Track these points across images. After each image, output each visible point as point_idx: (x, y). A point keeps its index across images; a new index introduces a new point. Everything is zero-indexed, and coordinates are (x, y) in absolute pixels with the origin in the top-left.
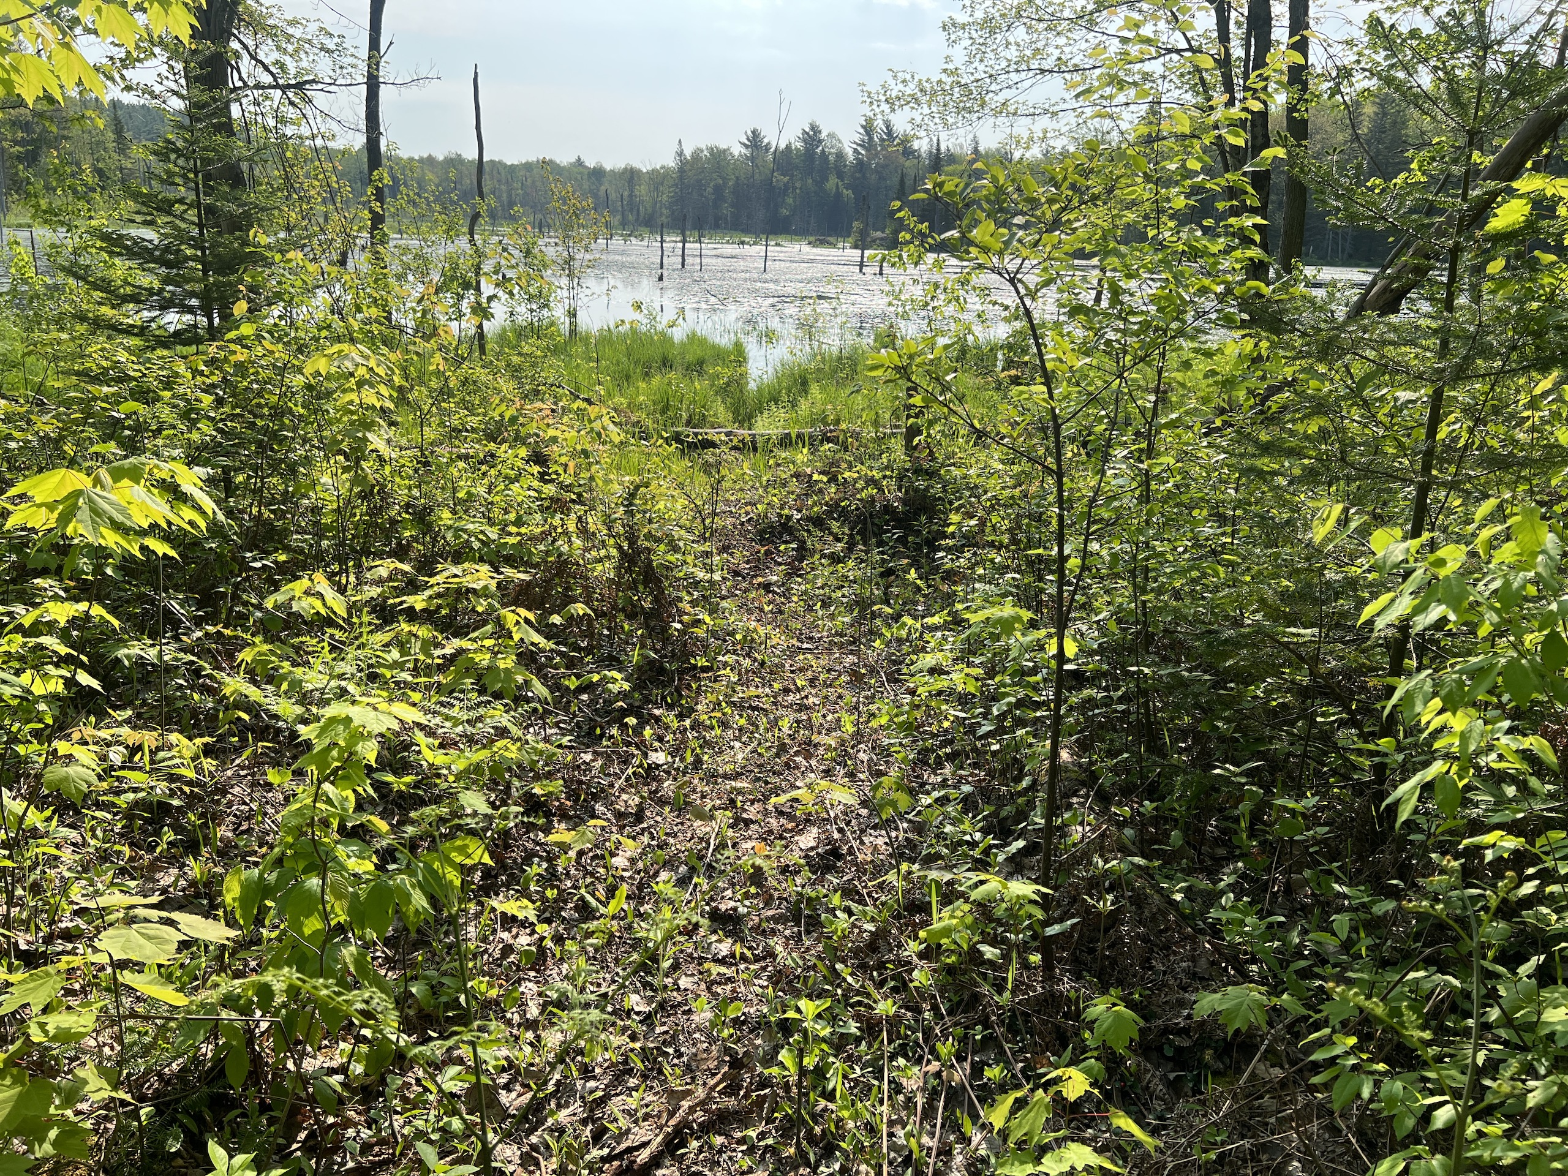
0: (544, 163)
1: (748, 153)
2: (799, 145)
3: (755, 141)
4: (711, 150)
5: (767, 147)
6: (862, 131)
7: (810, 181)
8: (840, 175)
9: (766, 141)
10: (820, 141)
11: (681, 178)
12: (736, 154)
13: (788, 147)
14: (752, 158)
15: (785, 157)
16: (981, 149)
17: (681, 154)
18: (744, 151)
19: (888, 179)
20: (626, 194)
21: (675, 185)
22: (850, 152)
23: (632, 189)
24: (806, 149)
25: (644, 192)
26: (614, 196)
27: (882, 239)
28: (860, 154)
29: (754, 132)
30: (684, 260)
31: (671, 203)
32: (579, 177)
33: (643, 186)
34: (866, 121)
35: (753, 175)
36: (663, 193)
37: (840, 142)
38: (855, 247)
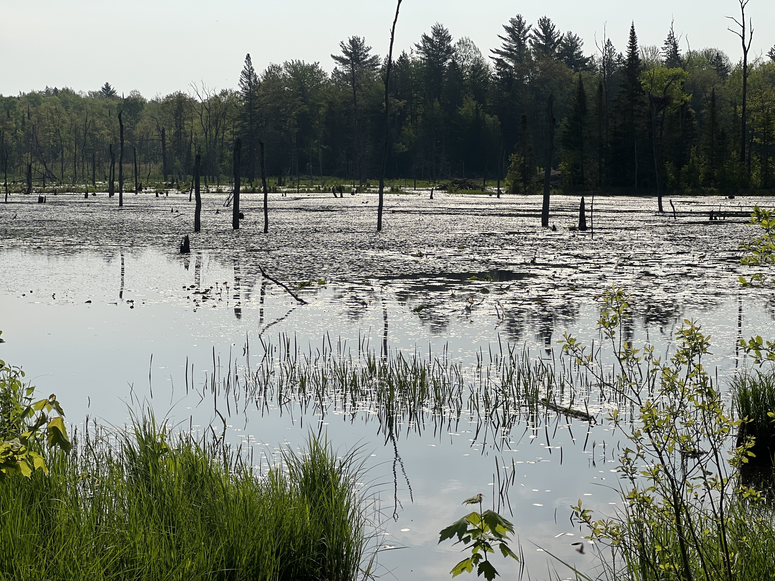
0: (66, 91)
1: (345, 70)
2: (416, 56)
3: (355, 54)
4: (292, 67)
5: (375, 61)
6: (506, 35)
7: (437, 104)
8: (480, 95)
9: (371, 54)
10: (450, 51)
11: (249, 107)
12: (329, 71)
13: (403, 59)
14: (353, 77)
15: (399, 73)
16: (683, 52)
17: (249, 74)
18: (341, 68)
19: (551, 99)
20: (170, 133)
21: (243, 117)
22: (492, 65)
23: (180, 127)
24: (429, 62)
25: (198, 128)
26: (155, 134)
27: (555, 178)
28: (506, 66)
29: (355, 43)
30: (238, 216)
31: (238, 142)
32: (106, 112)
33: (196, 121)
34: (512, 21)
35: (355, 100)
36: (224, 129)
37: (477, 51)
38: (514, 191)
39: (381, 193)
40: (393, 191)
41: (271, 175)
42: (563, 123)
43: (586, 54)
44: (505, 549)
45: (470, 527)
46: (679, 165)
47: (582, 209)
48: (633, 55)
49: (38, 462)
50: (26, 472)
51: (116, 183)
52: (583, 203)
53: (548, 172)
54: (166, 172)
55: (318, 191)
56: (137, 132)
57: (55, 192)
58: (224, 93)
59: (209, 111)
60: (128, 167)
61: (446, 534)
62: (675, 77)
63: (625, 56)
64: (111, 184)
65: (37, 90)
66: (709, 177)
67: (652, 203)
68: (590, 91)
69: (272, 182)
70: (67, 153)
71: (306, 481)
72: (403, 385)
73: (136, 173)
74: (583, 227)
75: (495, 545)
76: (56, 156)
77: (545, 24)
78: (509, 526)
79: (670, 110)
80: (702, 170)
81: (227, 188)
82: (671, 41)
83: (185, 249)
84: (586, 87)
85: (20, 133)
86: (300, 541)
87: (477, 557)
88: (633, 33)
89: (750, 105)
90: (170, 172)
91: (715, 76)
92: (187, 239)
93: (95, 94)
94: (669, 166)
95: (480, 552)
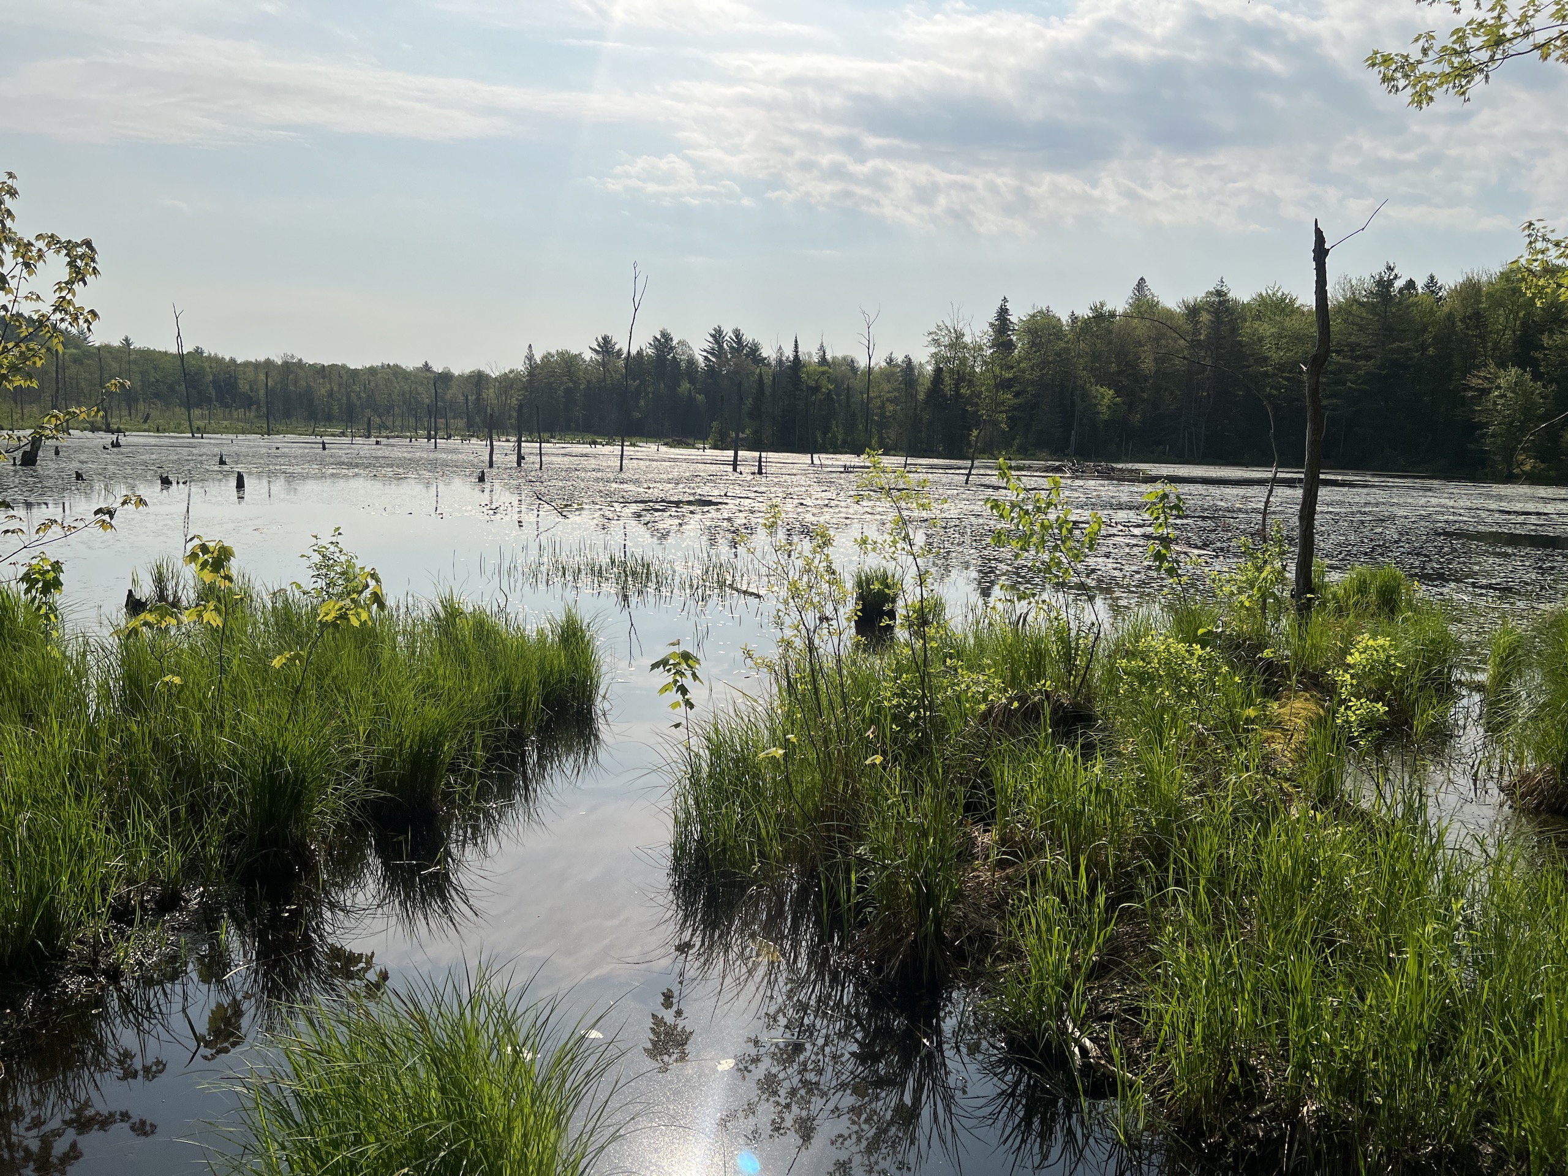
0: (396, 366)
1: (599, 358)
2: (650, 351)
3: (606, 346)
4: (561, 354)
5: (619, 353)
6: (711, 339)
7: (662, 385)
8: (692, 380)
9: (617, 347)
10: (672, 348)
11: (530, 382)
12: (588, 359)
13: (640, 353)
14: (604, 364)
15: (636, 362)
16: (829, 357)
17: (530, 358)
18: (594, 356)
19: (740, 384)
20: (472, 398)
21: (525, 388)
22: (701, 360)
23: (479, 394)
24: (658, 356)
25: (492, 395)
26: (461, 399)
27: (743, 439)
28: (710, 361)
29: (605, 339)
30: (520, 458)
31: (521, 406)
32: (425, 382)
33: (491, 391)
34: (715, 330)
35: (605, 380)
36: (512, 397)
37: (691, 349)
38: (715, 447)
39: (622, 446)
40: (631, 445)
41: (545, 431)
42: (749, 402)
43: (764, 355)
44: (695, 676)
45: (671, 662)
46: (825, 434)
47: (760, 461)
48: (796, 357)
49: (364, 616)
50: (355, 623)
51: (433, 433)
52: (760, 457)
53: (737, 435)
54: (470, 425)
55: (579, 443)
56: (448, 397)
57: (388, 437)
58: (511, 372)
59: (500, 383)
60: (441, 422)
61: (655, 666)
62: (823, 373)
63: (792, 359)
64: (429, 433)
65: (375, 365)
66: (844, 442)
67: (806, 458)
68: (768, 380)
69: (546, 436)
70: (397, 411)
71: (562, 636)
72: (634, 573)
73: (447, 426)
74: (760, 472)
75: (688, 673)
76: (389, 412)
77: (737, 333)
78: (697, 661)
79: (820, 396)
80: (840, 437)
81: (514, 439)
82: (822, 348)
83: (481, 479)
84: (765, 377)
85: (363, 395)
86: (557, 676)
87: (676, 681)
88: (796, 341)
89: (872, 395)
90: (472, 426)
91: (850, 374)
92: (483, 472)
93: (417, 369)
94: (819, 434)
95: (678, 678)
